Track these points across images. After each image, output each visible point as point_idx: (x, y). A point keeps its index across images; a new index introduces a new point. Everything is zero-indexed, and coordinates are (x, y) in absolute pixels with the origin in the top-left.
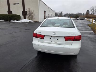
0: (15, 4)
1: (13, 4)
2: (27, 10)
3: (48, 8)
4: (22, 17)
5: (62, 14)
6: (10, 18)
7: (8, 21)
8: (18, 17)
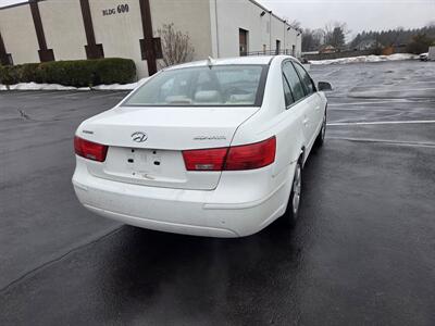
0: (112, 12)
1: (104, 13)
2: (159, 31)
3: (263, 14)
4: (142, 65)
5: (343, 37)
6: (92, 75)
7: (88, 88)
8: (124, 66)
